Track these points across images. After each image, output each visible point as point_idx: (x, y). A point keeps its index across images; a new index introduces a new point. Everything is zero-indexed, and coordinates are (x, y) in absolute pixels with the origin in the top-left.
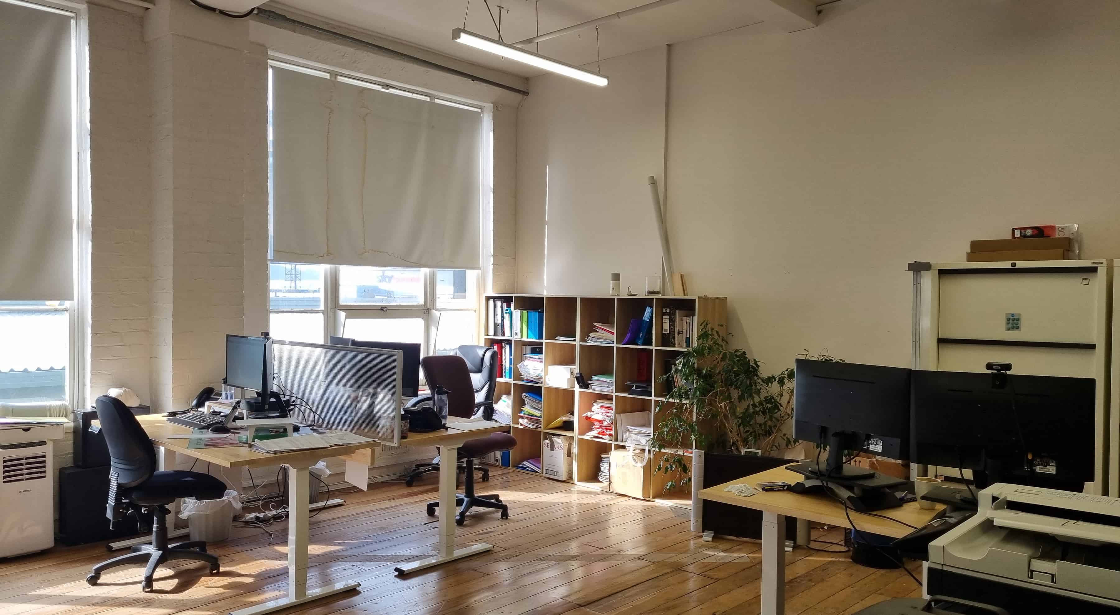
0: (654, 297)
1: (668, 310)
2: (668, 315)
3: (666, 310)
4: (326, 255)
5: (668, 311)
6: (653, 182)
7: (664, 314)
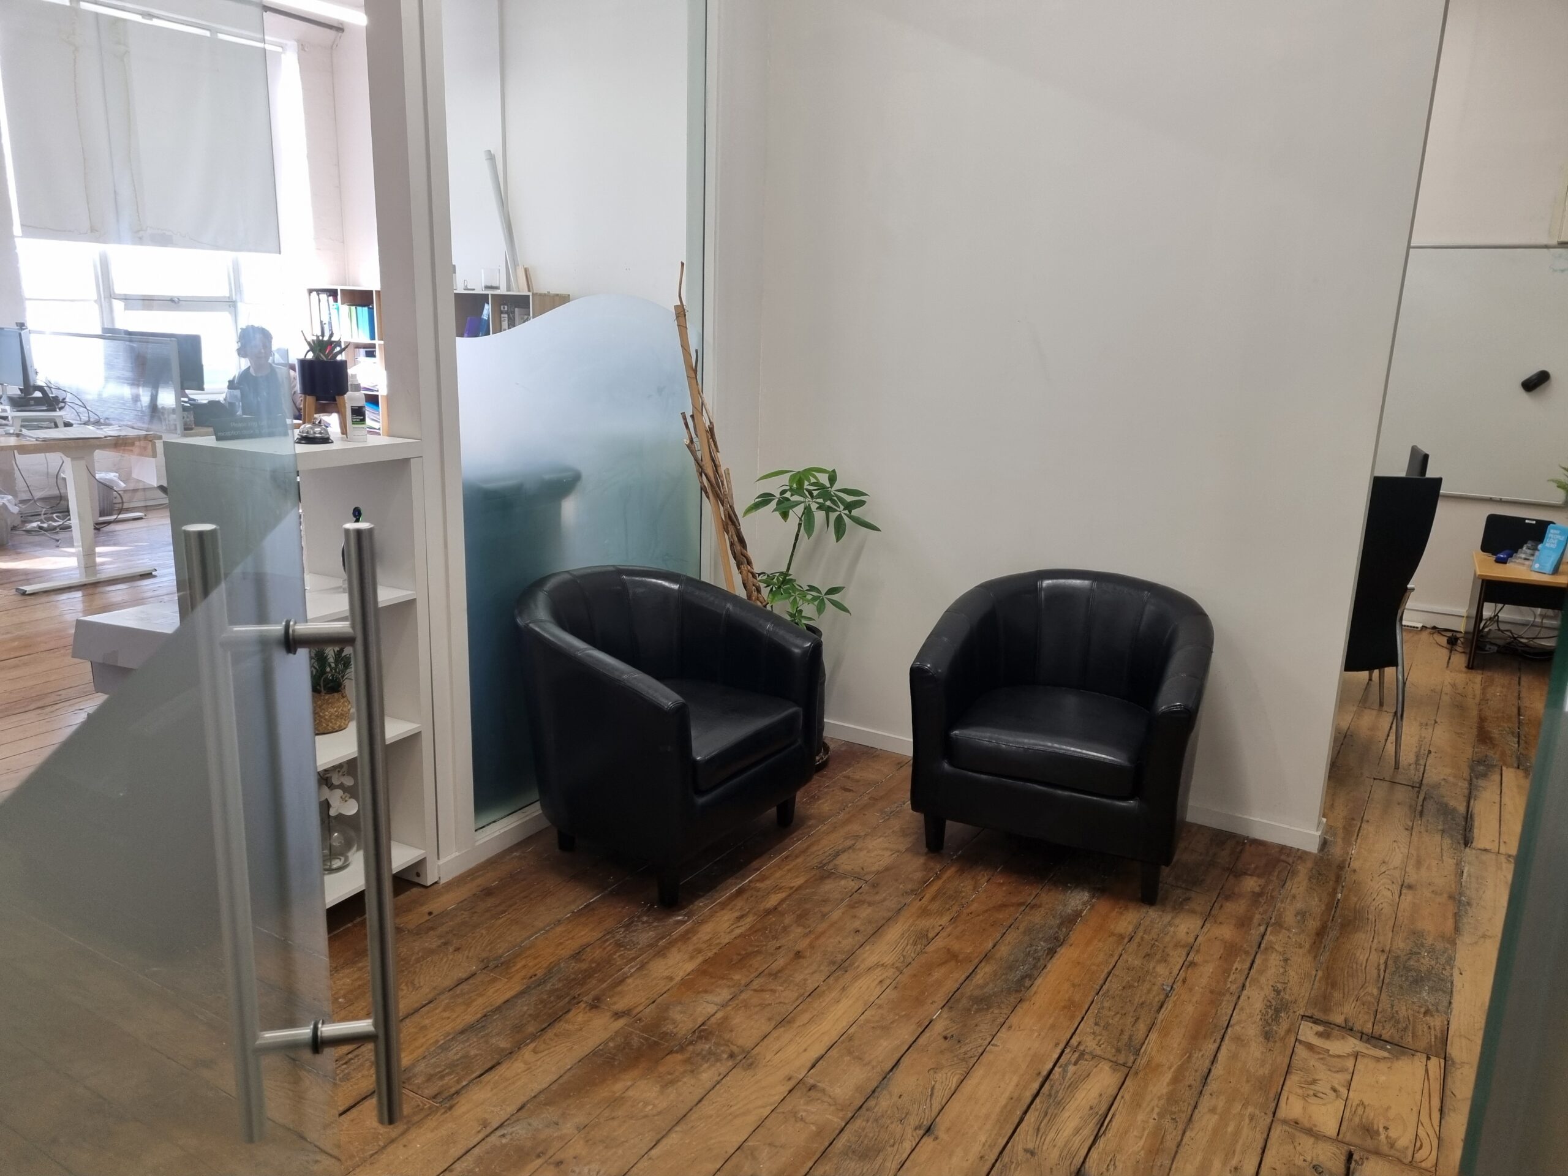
0: (490, 292)
1: (506, 307)
2: (506, 313)
3: (504, 308)
4: (89, 231)
5: (506, 309)
6: (491, 157)
7: (502, 312)
